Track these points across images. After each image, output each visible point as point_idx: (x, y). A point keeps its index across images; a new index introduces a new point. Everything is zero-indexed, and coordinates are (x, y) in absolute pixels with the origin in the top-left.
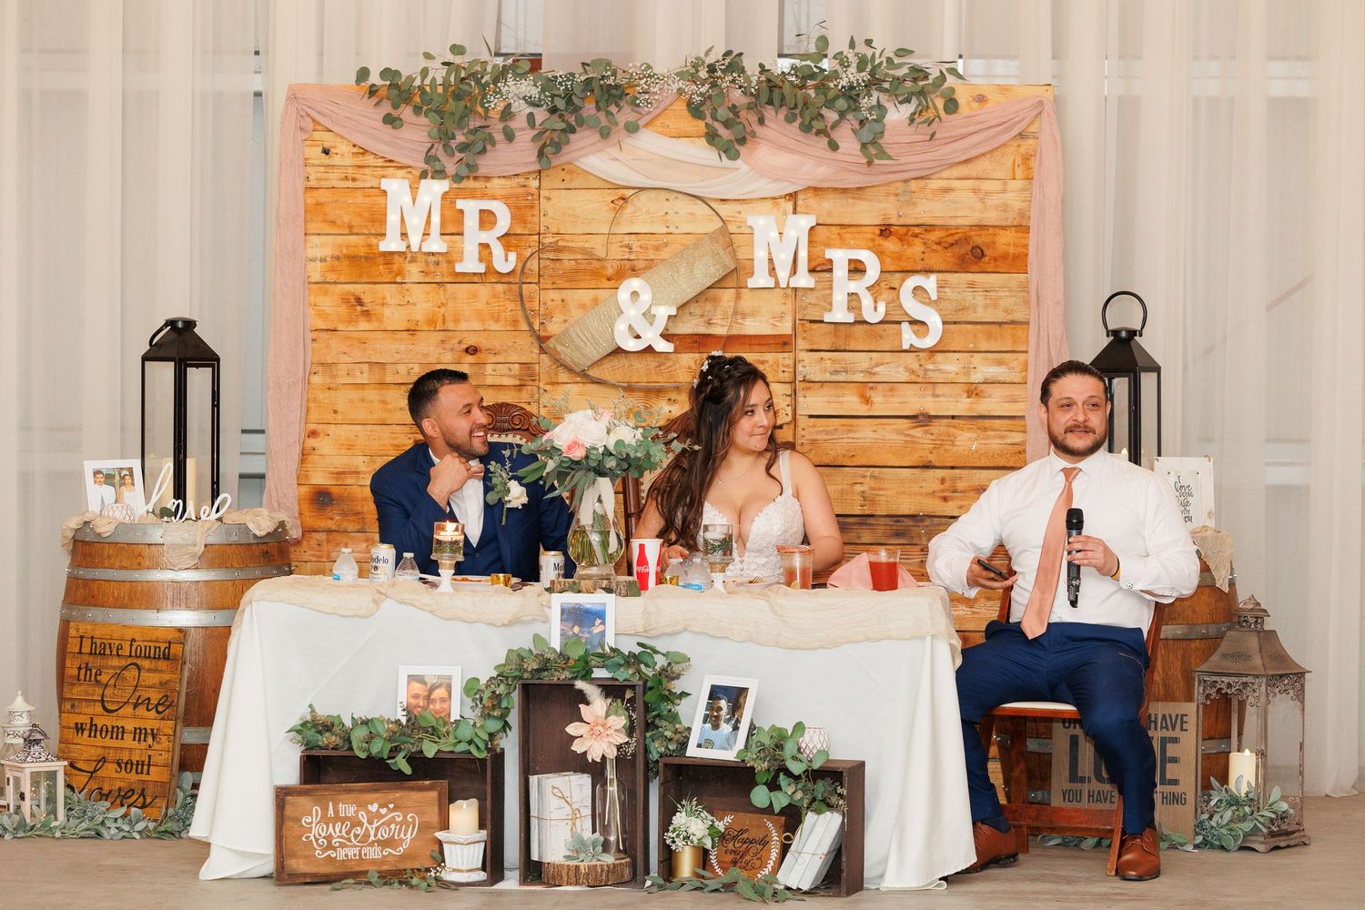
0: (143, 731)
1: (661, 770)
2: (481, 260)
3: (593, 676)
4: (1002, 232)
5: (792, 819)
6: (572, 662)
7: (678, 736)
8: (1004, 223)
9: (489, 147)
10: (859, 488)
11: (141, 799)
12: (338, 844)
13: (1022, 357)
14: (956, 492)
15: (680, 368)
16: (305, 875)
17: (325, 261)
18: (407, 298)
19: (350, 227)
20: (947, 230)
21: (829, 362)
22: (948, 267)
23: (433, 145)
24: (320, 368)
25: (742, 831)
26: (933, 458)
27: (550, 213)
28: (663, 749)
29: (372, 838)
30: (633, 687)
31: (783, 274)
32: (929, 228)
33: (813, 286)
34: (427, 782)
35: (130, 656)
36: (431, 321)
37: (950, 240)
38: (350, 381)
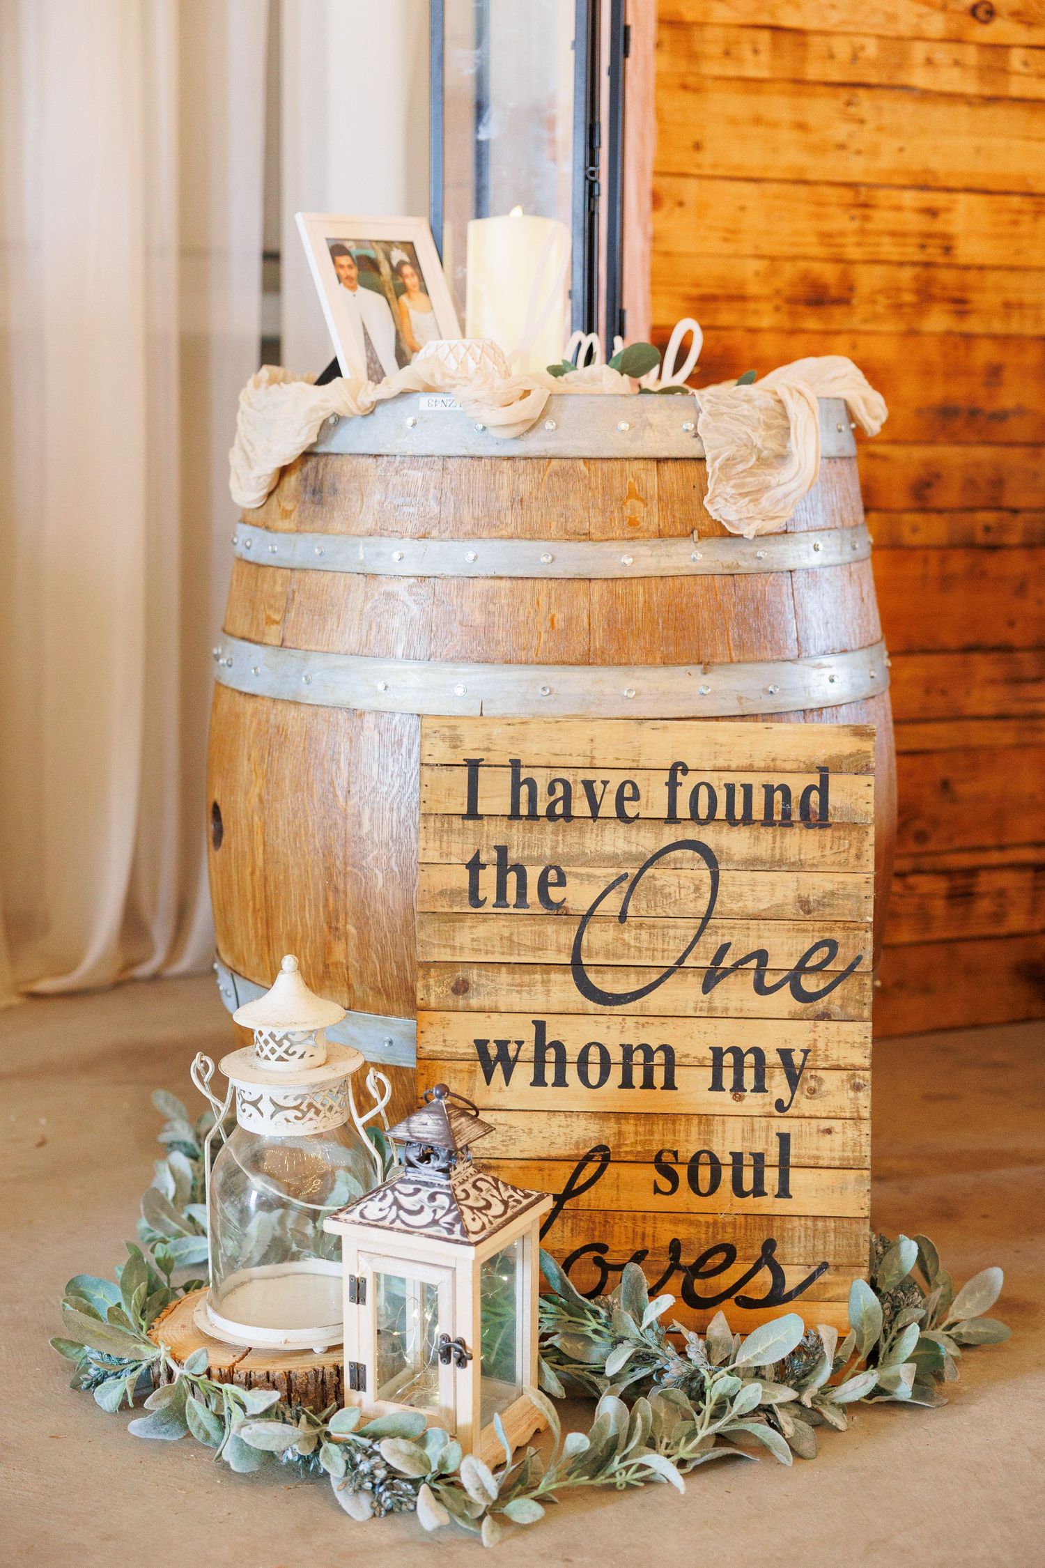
0: (750, 1059)
11: (765, 1276)
35: (672, 819)
38: (731, 71)
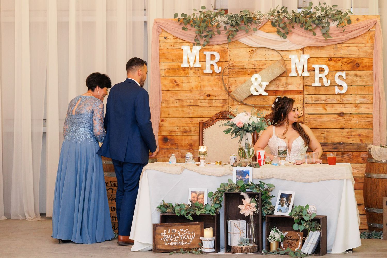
1: (266, 219)
2: (211, 69)
3: (246, 191)
4: (365, 59)
5: (305, 233)
6: (240, 187)
7: (271, 209)
8: (365, 56)
9: (213, 36)
10: (323, 135)
12: (171, 241)
13: (371, 96)
14: (352, 136)
15: (270, 100)
16: (162, 250)
17: (166, 70)
18: (190, 81)
19: (173, 60)
20: (348, 58)
21: (314, 98)
22: (349, 69)
23: (197, 36)
24: (164, 101)
25: (291, 237)
26: (344, 126)
27: (231, 55)
28: (267, 213)
29: (181, 239)
30: (258, 194)
31: (300, 72)
32: (343, 58)
33: (309, 76)
34: (197, 223)
36: (197, 87)
37: (349, 61)
38: (173, 105)
